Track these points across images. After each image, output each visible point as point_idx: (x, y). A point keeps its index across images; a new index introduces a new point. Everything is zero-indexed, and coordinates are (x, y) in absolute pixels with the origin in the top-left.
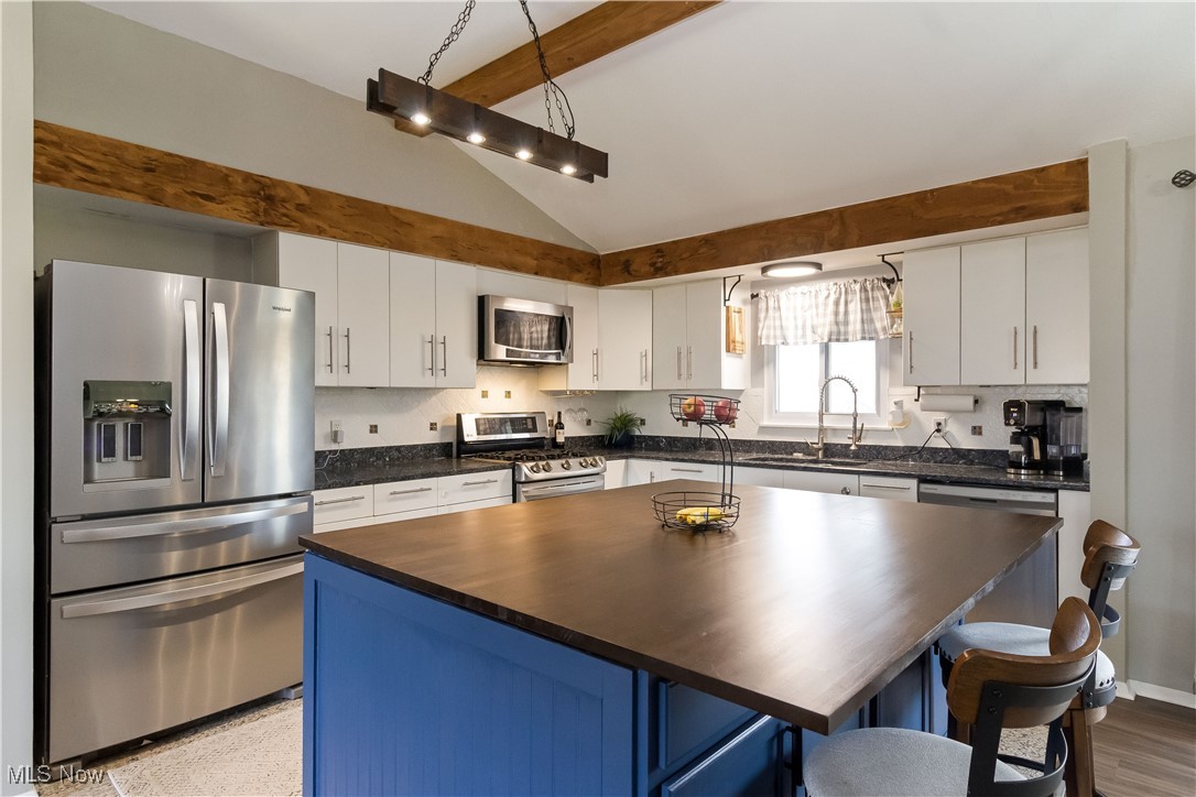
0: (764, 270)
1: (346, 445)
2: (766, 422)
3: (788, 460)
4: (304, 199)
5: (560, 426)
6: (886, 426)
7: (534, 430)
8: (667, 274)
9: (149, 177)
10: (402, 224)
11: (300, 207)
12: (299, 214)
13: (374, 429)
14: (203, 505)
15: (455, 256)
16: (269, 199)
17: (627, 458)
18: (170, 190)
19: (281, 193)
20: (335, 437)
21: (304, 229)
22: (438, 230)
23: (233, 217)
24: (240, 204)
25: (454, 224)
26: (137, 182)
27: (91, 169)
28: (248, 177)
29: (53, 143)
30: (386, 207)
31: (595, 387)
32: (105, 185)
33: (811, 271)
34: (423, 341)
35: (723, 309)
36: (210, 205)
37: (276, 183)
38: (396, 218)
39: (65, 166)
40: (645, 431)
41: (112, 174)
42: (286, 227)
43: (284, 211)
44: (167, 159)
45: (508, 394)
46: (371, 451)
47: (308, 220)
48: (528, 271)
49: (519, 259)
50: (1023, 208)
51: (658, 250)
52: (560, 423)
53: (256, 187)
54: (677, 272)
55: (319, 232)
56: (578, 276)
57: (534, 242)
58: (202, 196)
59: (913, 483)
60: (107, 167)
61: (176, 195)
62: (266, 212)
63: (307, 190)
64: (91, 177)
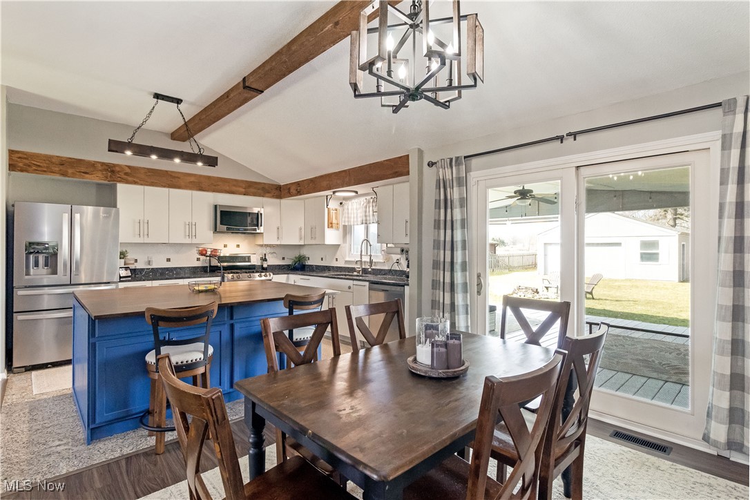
0: (334, 192)
1: (154, 266)
2: (347, 259)
3: (352, 276)
4: (128, 170)
5: (265, 260)
6: (382, 261)
7: (249, 261)
8: (301, 195)
9: (61, 167)
10: (174, 177)
11: (126, 174)
12: (126, 177)
13: (168, 260)
14: (71, 285)
15: (201, 189)
16: (113, 172)
17: (288, 274)
18: (70, 171)
19: (117, 169)
20: (149, 263)
21: (127, 182)
22: (192, 179)
23: (97, 178)
24: (99, 174)
25: (201, 176)
26: (57, 169)
27: (39, 166)
28: (103, 164)
29: (25, 158)
30: (166, 171)
31: (278, 243)
32: (45, 171)
33: (354, 194)
34: (185, 224)
35: (326, 210)
36: (87, 176)
37: (115, 165)
38: (171, 175)
39: (29, 166)
40: (309, 263)
41: (47, 167)
42: (120, 182)
43: (119, 176)
44: (70, 160)
45: (238, 246)
46: (167, 269)
47: (130, 179)
48: (240, 194)
49: (234, 189)
50: (396, 172)
51: (298, 184)
52: (265, 259)
53: (106, 168)
54: (304, 194)
55: (135, 183)
56: (267, 195)
57: (242, 181)
58: (83, 173)
59: (367, 284)
60: (45, 165)
61: (73, 173)
62: (111, 176)
63: (129, 167)
64: (39, 169)
